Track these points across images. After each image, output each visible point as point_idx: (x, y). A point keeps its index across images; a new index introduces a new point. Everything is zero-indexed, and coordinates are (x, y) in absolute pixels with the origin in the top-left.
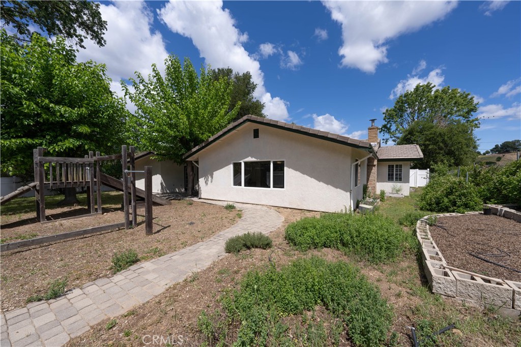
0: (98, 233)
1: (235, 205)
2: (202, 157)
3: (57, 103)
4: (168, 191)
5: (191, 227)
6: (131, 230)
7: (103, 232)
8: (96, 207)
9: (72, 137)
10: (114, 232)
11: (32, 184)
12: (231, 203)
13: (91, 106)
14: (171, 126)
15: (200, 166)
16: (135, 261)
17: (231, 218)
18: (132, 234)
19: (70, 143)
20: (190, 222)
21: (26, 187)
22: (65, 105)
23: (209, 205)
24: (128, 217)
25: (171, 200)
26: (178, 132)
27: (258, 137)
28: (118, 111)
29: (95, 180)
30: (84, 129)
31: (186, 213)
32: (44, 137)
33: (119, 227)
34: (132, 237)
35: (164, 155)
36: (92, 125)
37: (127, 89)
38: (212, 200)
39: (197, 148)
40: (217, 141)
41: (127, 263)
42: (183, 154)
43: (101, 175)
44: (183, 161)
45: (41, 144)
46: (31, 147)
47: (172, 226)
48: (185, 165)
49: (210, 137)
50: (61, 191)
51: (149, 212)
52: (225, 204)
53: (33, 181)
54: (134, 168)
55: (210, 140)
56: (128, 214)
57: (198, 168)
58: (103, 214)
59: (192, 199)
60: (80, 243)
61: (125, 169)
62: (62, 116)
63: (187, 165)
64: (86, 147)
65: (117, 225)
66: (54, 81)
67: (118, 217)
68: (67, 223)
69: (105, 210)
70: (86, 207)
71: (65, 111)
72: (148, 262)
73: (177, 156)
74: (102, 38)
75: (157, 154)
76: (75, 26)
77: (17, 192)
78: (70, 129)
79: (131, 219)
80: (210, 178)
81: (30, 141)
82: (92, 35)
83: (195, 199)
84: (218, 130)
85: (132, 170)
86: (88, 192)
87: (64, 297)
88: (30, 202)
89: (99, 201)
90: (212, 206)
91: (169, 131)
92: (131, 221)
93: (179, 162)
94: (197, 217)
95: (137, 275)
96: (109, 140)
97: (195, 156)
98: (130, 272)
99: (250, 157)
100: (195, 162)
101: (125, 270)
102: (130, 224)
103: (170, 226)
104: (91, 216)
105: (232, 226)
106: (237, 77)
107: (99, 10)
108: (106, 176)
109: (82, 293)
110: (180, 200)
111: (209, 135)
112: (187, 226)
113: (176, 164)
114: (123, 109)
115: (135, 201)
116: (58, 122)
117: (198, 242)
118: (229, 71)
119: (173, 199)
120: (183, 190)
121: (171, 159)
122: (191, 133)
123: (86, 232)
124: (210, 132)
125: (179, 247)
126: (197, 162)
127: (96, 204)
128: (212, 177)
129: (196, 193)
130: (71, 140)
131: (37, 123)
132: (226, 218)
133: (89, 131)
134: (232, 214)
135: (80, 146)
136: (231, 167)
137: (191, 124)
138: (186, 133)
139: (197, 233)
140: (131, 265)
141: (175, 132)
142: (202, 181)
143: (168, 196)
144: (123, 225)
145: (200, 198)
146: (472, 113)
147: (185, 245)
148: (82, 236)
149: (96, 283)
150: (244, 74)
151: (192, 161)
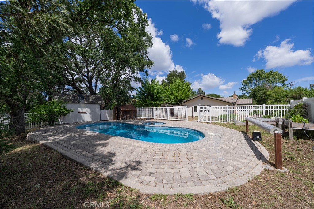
27: (203, 99)
146: (285, 81)
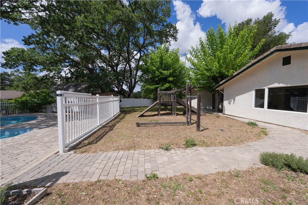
0: (176, 125)
1: (257, 123)
2: (227, 88)
3: (164, 70)
4: (203, 108)
5: (222, 132)
6: (189, 126)
7: (178, 125)
8: (174, 112)
9: (167, 83)
10: (182, 126)
11: (157, 102)
12: (253, 121)
13: (173, 69)
14: (207, 70)
15: (225, 94)
16: (195, 145)
17: (255, 133)
18: (190, 128)
19: (167, 85)
20: (221, 129)
21: (156, 103)
22: (166, 70)
23: (232, 119)
24: (188, 120)
25: (205, 113)
26: (212, 73)
27: (290, 64)
28: (182, 68)
29: (174, 100)
30: (171, 79)
31: (217, 123)
32: (160, 84)
33: (184, 124)
34: (190, 130)
35: (202, 87)
36: (174, 76)
37: (187, 56)
38: (233, 116)
39: (224, 81)
40: (241, 74)
41: (191, 145)
42: (214, 86)
43: (177, 98)
44: (214, 90)
45: (159, 87)
46: (157, 88)
47: (209, 129)
48: (214, 93)
49: (234, 72)
50: (162, 105)
51: (199, 118)
52: (247, 121)
53: (157, 101)
54: (191, 95)
55: (234, 74)
56: (188, 118)
57: (223, 94)
58: (176, 116)
59: (218, 114)
60: (171, 128)
61: (187, 95)
62: (165, 75)
63: (215, 93)
64: (172, 86)
65: (183, 123)
66: (163, 61)
67: (183, 119)
68: (166, 117)
69: (177, 115)
70: (171, 112)
71: (166, 72)
72: (201, 148)
73: (210, 87)
74: (177, 38)
75: (199, 87)
76: (168, 37)
77: (154, 104)
78: (167, 80)
79: (189, 121)
80: (232, 101)
81: (157, 86)
82: (173, 38)
83: (220, 114)
84: (240, 67)
85: (190, 96)
86: (172, 105)
87: (169, 151)
88: (156, 108)
89: (175, 110)
90: (234, 121)
91: (207, 73)
92: (189, 122)
93: (211, 91)
94: (225, 126)
95: (197, 154)
96: (178, 82)
97: (221, 87)
98: (193, 150)
99: (276, 83)
100: (221, 90)
101: (190, 148)
102: (189, 123)
103: (208, 129)
104: (173, 116)
105: (259, 140)
106: (258, 22)
107: (176, 26)
108: (178, 99)
109: (175, 153)
110: (210, 113)
111: (234, 71)
112: (220, 131)
113: (209, 92)
114: (184, 67)
115: (190, 112)
116: (164, 77)
117: (231, 145)
118: (250, 21)
119: (206, 113)
120: (211, 108)
121: (205, 89)
122: (220, 73)
123: (172, 123)
124: (233, 69)
125: (218, 145)
126: (223, 90)
127: (174, 111)
128: (234, 100)
129: (221, 111)
130: (167, 84)
131: (159, 79)
132: (251, 132)
133: (173, 79)
134: (256, 130)
135: (170, 86)
136: (253, 93)
137: (220, 66)
138: (217, 73)
139: (228, 138)
140: (193, 146)
141: (209, 73)
142: (226, 103)
143: (203, 110)
144: (185, 123)
145: (224, 114)
147: (221, 144)
148: (171, 125)
149: (180, 150)
150: (264, 16)
151: (219, 90)
